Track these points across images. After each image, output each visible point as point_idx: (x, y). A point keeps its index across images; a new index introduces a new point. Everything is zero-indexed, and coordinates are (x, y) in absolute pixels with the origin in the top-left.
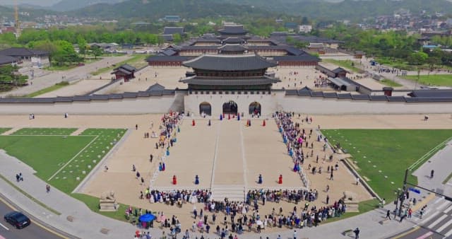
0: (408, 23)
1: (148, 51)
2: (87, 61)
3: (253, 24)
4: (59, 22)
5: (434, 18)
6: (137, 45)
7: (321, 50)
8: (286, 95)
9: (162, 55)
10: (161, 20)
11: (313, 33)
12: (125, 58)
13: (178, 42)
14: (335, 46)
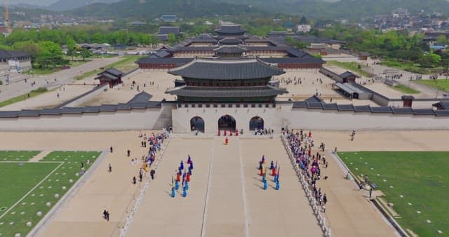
0: (408, 23)
1: (140, 52)
2: (74, 63)
3: (250, 23)
4: (55, 21)
5: (434, 17)
6: (130, 45)
7: (323, 51)
8: (293, 107)
9: (154, 56)
10: (157, 19)
11: (313, 32)
12: (116, 59)
13: (173, 42)
14: (337, 46)
